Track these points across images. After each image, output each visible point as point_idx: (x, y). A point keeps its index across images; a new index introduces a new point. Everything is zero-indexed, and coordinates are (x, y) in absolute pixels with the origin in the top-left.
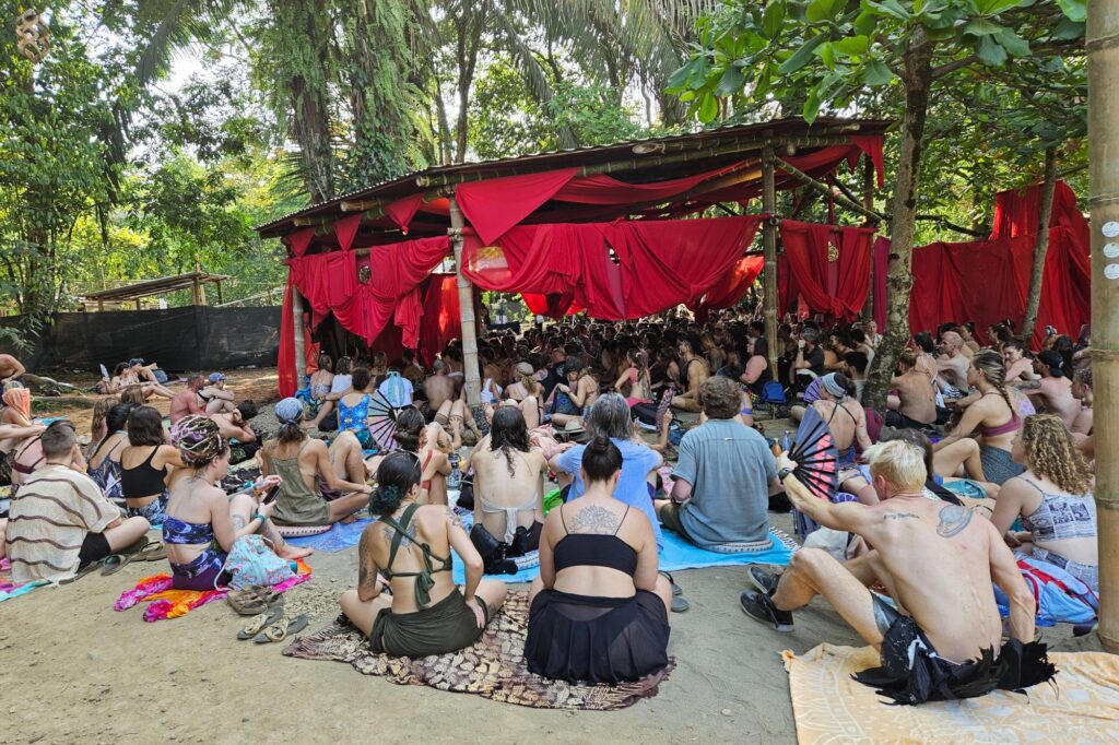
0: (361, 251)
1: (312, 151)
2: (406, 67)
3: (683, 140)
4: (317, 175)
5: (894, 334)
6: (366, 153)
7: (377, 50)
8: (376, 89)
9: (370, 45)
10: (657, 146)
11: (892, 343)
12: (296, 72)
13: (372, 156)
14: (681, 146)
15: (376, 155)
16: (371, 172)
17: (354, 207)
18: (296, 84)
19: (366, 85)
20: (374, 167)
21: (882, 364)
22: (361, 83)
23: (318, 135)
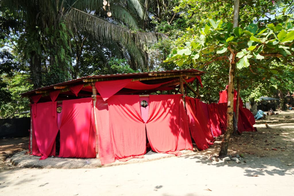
0: (59, 102)
1: (35, 72)
2: (67, 51)
3: (161, 73)
4: (36, 79)
5: (230, 128)
6: (54, 73)
7: (59, 45)
8: (58, 56)
9: (57, 44)
10: (155, 74)
11: (229, 131)
12: (34, 50)
13: (55, 74)
14: (161, 74)
15: (56, 74)
16: (55, 78)
17: (59, 88)
18: (33, 53)
19: (55, 54)
20: (56, 77)
21: (227, 137)
22: (54, 54)
23: (38, 68)
